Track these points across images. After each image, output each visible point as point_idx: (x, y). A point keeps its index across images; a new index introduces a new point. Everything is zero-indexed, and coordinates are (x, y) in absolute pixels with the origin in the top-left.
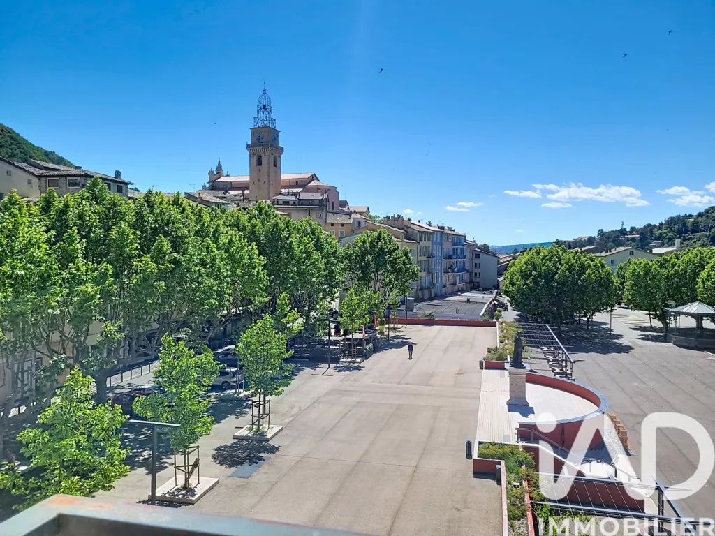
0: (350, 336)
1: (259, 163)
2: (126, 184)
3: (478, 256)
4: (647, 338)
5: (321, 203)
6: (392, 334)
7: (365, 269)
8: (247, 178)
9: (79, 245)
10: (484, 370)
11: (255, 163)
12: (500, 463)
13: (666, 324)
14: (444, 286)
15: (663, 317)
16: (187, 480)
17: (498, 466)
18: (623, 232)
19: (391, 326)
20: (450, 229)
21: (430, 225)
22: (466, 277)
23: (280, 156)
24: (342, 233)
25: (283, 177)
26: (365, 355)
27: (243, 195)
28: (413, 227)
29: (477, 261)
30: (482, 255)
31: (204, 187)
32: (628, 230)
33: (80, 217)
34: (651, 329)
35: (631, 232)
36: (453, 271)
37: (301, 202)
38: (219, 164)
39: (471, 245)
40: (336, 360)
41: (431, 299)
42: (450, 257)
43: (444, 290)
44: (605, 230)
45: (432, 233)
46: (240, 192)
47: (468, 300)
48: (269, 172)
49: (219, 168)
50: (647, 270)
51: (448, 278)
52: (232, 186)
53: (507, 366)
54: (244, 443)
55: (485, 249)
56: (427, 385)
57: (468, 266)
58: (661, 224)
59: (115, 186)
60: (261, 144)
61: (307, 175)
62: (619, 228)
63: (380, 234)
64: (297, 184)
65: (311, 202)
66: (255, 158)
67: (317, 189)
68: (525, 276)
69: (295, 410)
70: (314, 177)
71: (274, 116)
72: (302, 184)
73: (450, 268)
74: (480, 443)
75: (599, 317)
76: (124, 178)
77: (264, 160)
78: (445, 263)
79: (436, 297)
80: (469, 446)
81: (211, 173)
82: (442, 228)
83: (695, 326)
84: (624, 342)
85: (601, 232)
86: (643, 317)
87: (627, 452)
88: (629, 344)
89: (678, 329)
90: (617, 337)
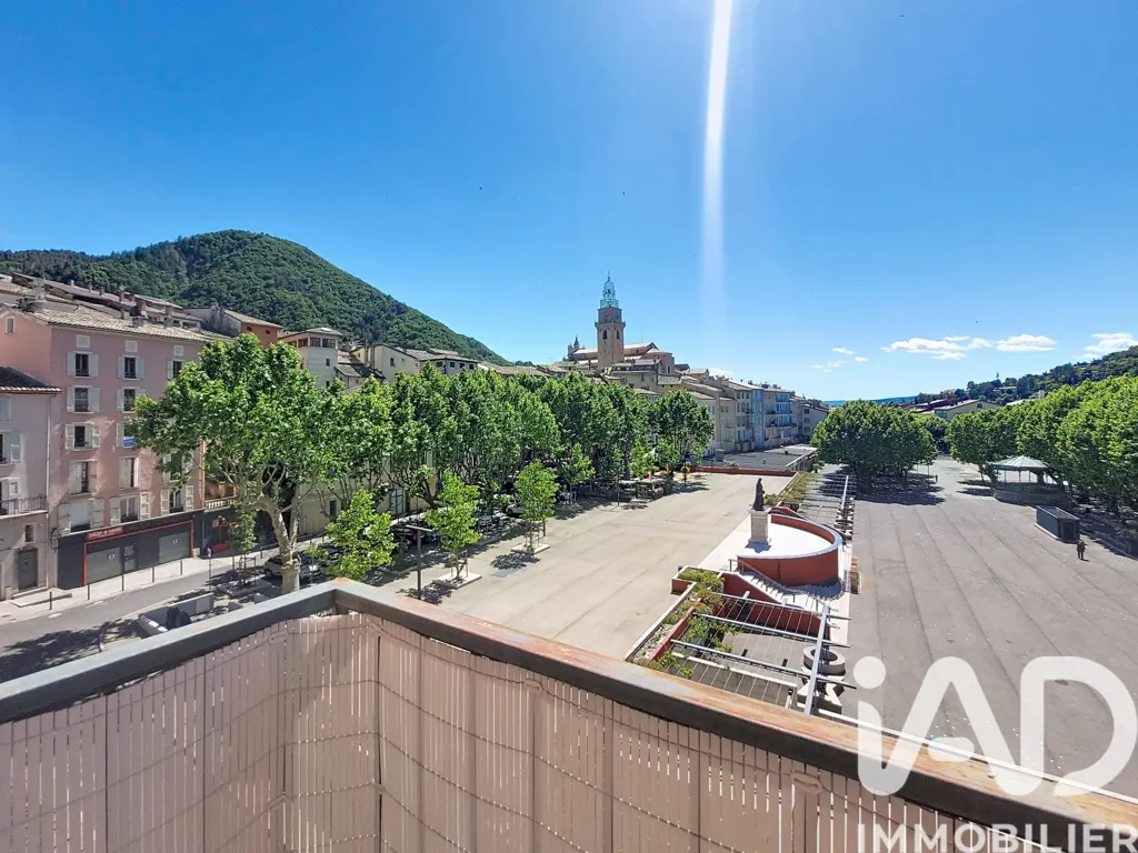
1: (605, 337)
3: (807, 411)
4: (970, 492)
5: (654, 368)
6: (694, 481)
7: (664, 423)
8: (596, 350)
9: (411, 410)
11: (602, 337)
12: (691, 584)
13: (994, 478)
14: (766, 439)
15: (989, 471)
16: (458, 573)
18: (997, 384)
19: (697, 474)
20: (775, 386)
21: (751, 384)
22: (795, 431)
23: (622, 330)
25: (625, 347)
26: (654, 497)
27: (590, 364)
28: (730, 386)
29: (807, 416)
30: (811, 410)
31: (564, 360)
32: (1003, 381)
33: (414, 390)
34: (983, 483)
35: (1006, 384)
36: (776, 426)
37: (636, 368)
38: (577, 340)
39: (799, 401)
40: (628, 500)
41: (750, 451)
42: (773, 413)
43: (766, 443)
44: (975, 383)
45: (749, 392)
46: (587, 362)
47: (786, 453)
48: (612, 343)
49: (577, 343)
50: (969, 423)
51: (772, 432)
52: (584, 357)
54: (518, 555)
55: (816, 404)
57: (795, 420)
58: (1045, 374)
60: (606, 322)
61: (646, 345)
62: (992, 378)
63: (679, 394)
64: (637, 352)
65: (644, 367)
66: (602, 334)
67: (654, 356)
68: (830, 430)
70: (652, 346)
71: (617, 297)
72: (641, 352)
73: (773, 422)
74: (688, 568)
75: (920, 469)
77: (609, 334)
78: (767, 418)
79: (757, 449)
81: (570, 347)
82: (766, 386)
83: (1036, 481)
84: (938, 495)
85: (971, 385)
86: (972, 470)
87: (854, 591)
88: (944, 497)
89: (1005, 484)
90: (935, 490)
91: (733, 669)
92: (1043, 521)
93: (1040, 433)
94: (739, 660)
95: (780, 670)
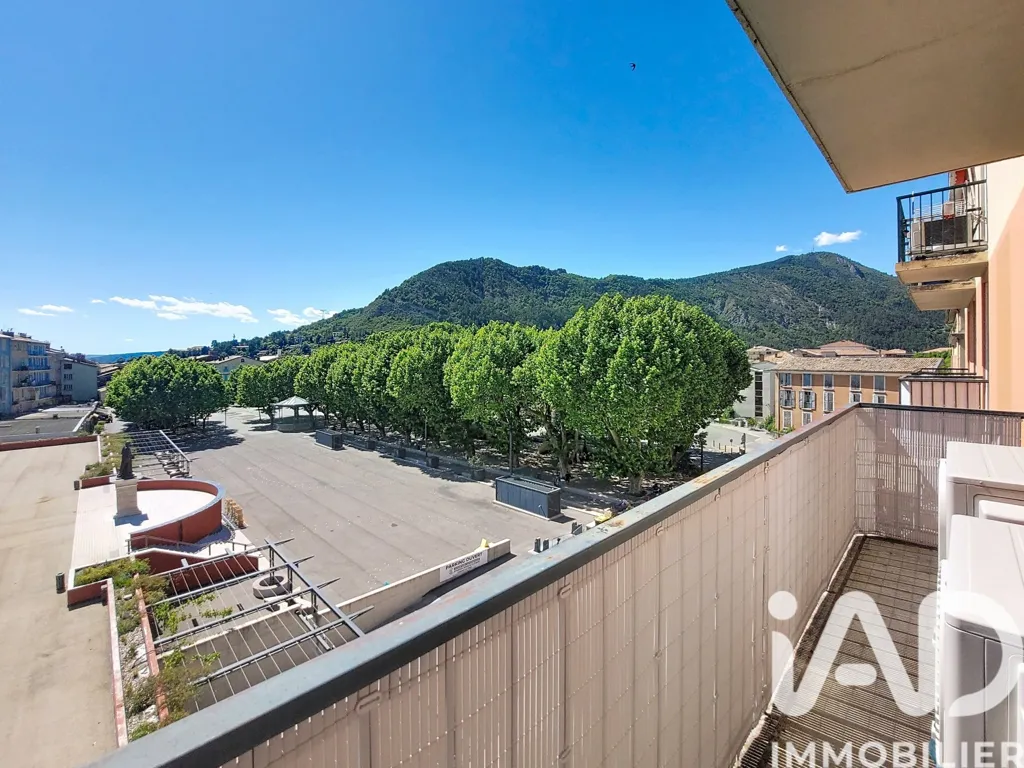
3: (68, 367)
4: (257, 429)
10: (81, 490)
12: (106, 583)
13: (272, 416)
15: (270, 411)
17: (103, 587)
18: (235, 343)
22: (52, 390)
29: (67, 372)
30: (73, 365)
32: (239, 341)
34: (261, 421)
35: (242, 343)
36: (30, 385)
43: (16, 408)
47: (55, 416)
50: (256, 374)
55: (80, 359)
58: (267, 337)
68: (133, 385)
73: (24, 381)
74: (77, 570)
75: (215, 417)
80: (61, 580)
83: (293, 415)
84: (237, 435)
85: (215, 343)
86: (253, 413)
87: (241, 527)
88: (242, 436)
89: (281, 419)
90: (232, 432)
91: (238, 628)
92: (320, 440)
93: (314, 379)
94: (194, 632)
95: (242, 615)
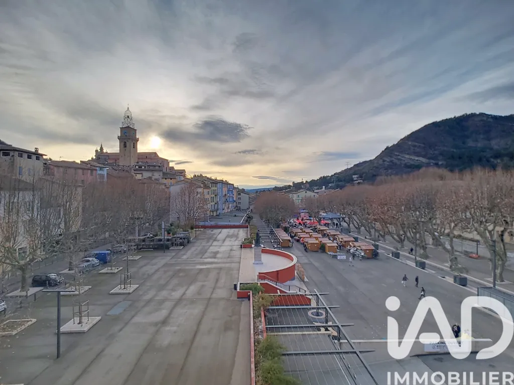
0: (175, 236)
1: (125, 146)
2: (42, 155)
3: (239, 194)
5: (160, 168)
10: (243, 249)
11: (122, 146)
12: (249, 292)
14: (223, 209)
17: (249, 294)
19: (197, 230)
20: (226, 181)
23: (137, 143)
24: (171, 183)
26: (184, 245)
27: (115, 163)
28: (208, 180)
29: (239, 196)
30: (241, 193)
31: (92, 159)
37: (148, 167)
38: (101, 146)
39: (236, 189)
42: (226, 195)
44: (296, 182)
45: (217, 183)
46: (114, 161)
48: (130, 151)
49: (102, 148)
51: (225, 205)
52: (109, 158)
53: (253, 246)
55: (243, 191)
56: (215, 258)
57: (235, 199)
59: (34, 157)
60: (126, 137)
62: (301, 181)
64: (146, 158)
66: (123, 143)
67: (157, 161)
69: (145, 276)
71: (133, 122)
72: (149, 158)
74: (241, 284)
76: (40, 152)
77: (128, 144)
78: (223, 198)
79: (219, 215)
80: (235, 286)
81: (97, 151)
82: (222, 181)
